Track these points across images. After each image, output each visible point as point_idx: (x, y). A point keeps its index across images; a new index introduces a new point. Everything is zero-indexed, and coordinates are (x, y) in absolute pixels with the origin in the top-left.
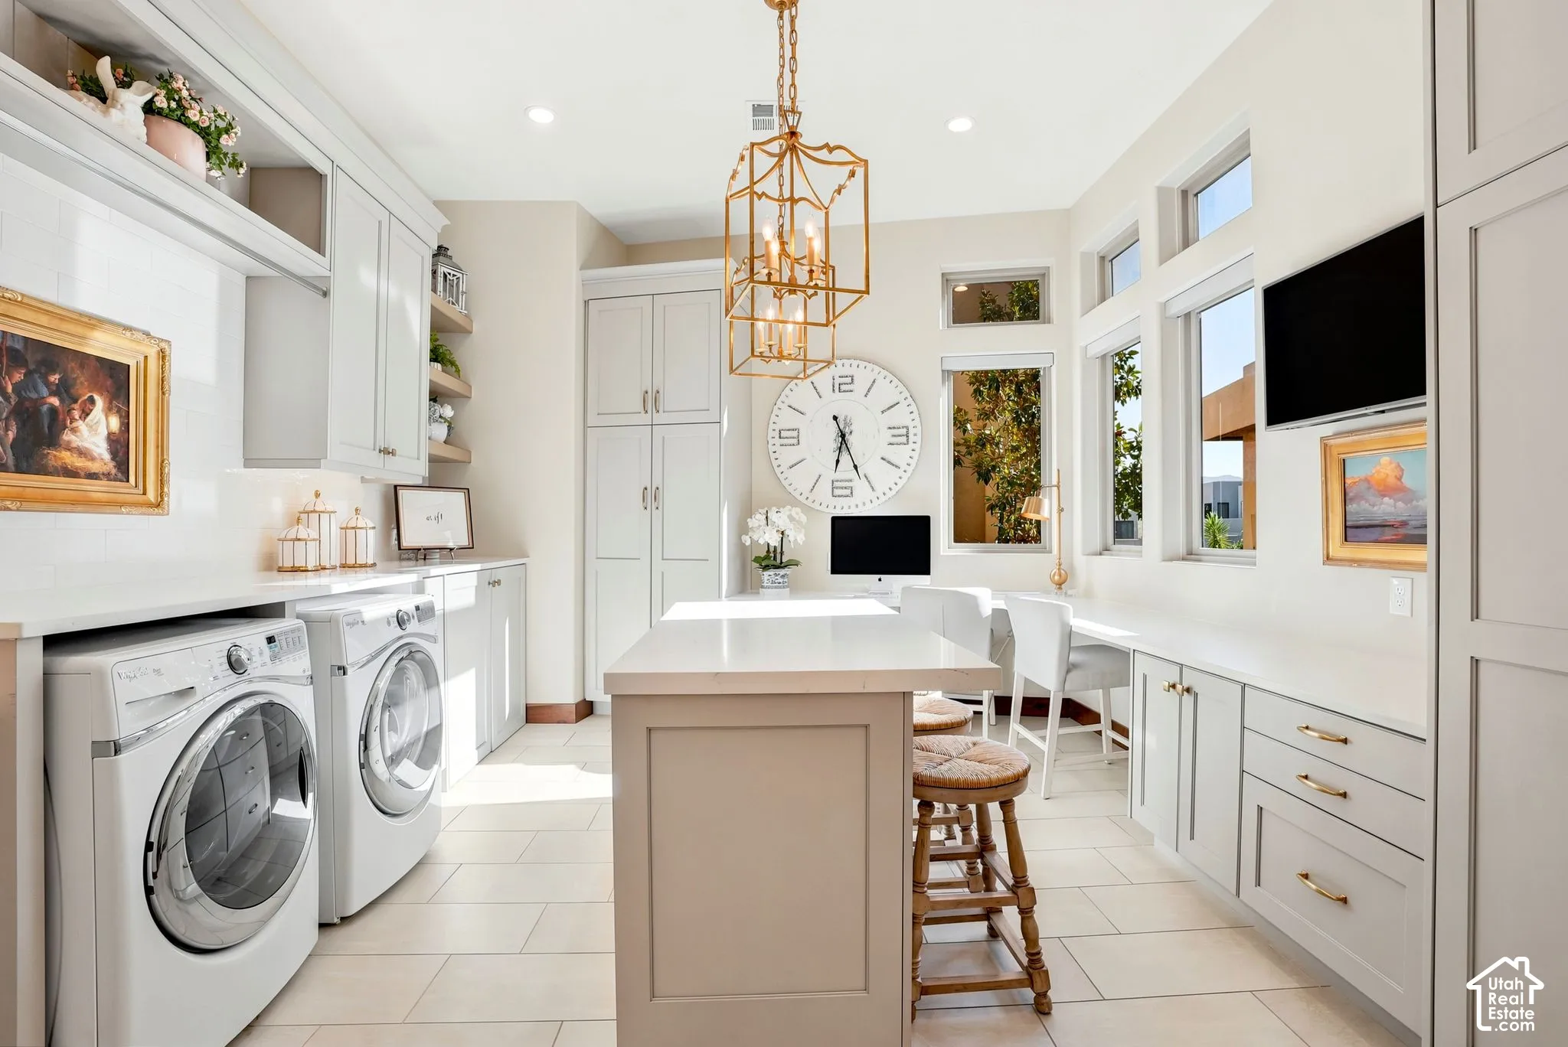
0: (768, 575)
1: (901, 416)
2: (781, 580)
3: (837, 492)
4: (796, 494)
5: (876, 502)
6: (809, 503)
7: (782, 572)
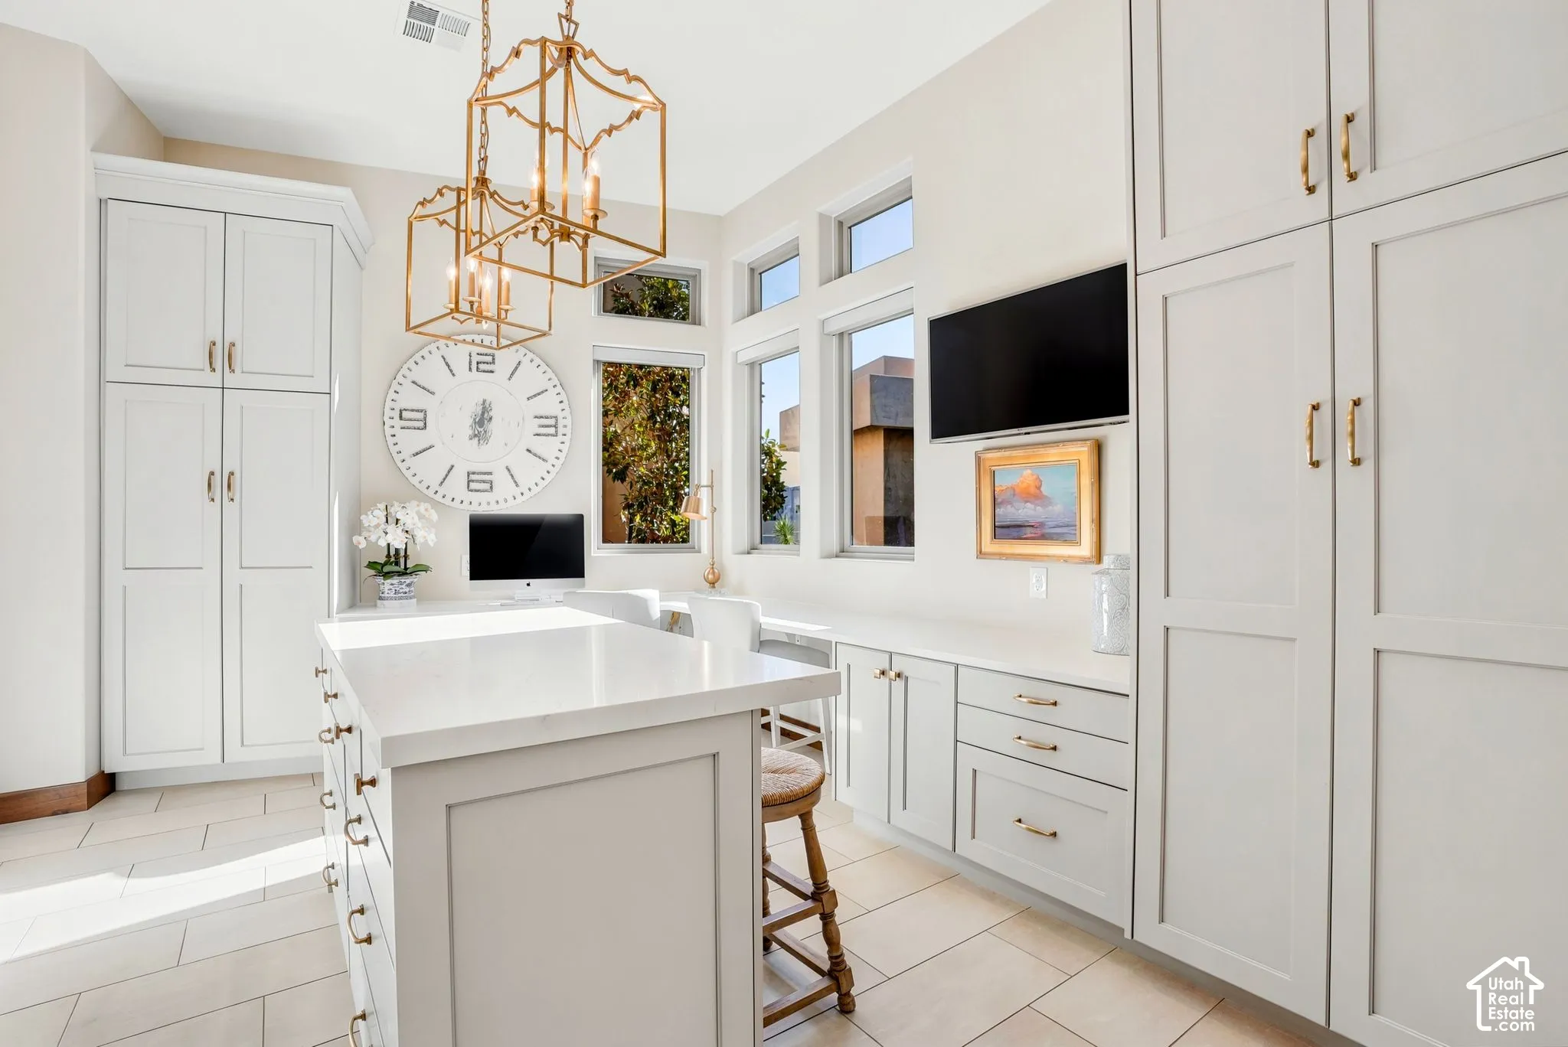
0: (388, 585)
1: (549, 404)
2: (407, 590)
3: (473, 486)
4: (422, 487)
5: (520, 499)
6: (438, 497)
7: (408, 580)
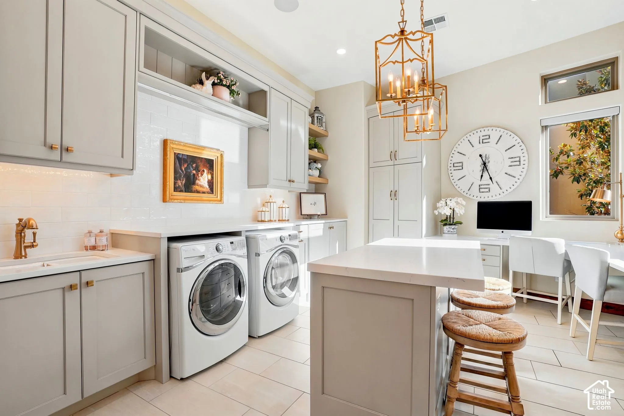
0: (446, 228)
1: (516, 152)
2: (452, 230)
3: (481, 190)
4: (462, 192)
5: (502, 194)
6: (468, 196)
7: (453, 227)
